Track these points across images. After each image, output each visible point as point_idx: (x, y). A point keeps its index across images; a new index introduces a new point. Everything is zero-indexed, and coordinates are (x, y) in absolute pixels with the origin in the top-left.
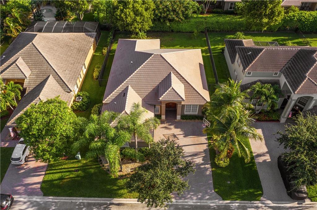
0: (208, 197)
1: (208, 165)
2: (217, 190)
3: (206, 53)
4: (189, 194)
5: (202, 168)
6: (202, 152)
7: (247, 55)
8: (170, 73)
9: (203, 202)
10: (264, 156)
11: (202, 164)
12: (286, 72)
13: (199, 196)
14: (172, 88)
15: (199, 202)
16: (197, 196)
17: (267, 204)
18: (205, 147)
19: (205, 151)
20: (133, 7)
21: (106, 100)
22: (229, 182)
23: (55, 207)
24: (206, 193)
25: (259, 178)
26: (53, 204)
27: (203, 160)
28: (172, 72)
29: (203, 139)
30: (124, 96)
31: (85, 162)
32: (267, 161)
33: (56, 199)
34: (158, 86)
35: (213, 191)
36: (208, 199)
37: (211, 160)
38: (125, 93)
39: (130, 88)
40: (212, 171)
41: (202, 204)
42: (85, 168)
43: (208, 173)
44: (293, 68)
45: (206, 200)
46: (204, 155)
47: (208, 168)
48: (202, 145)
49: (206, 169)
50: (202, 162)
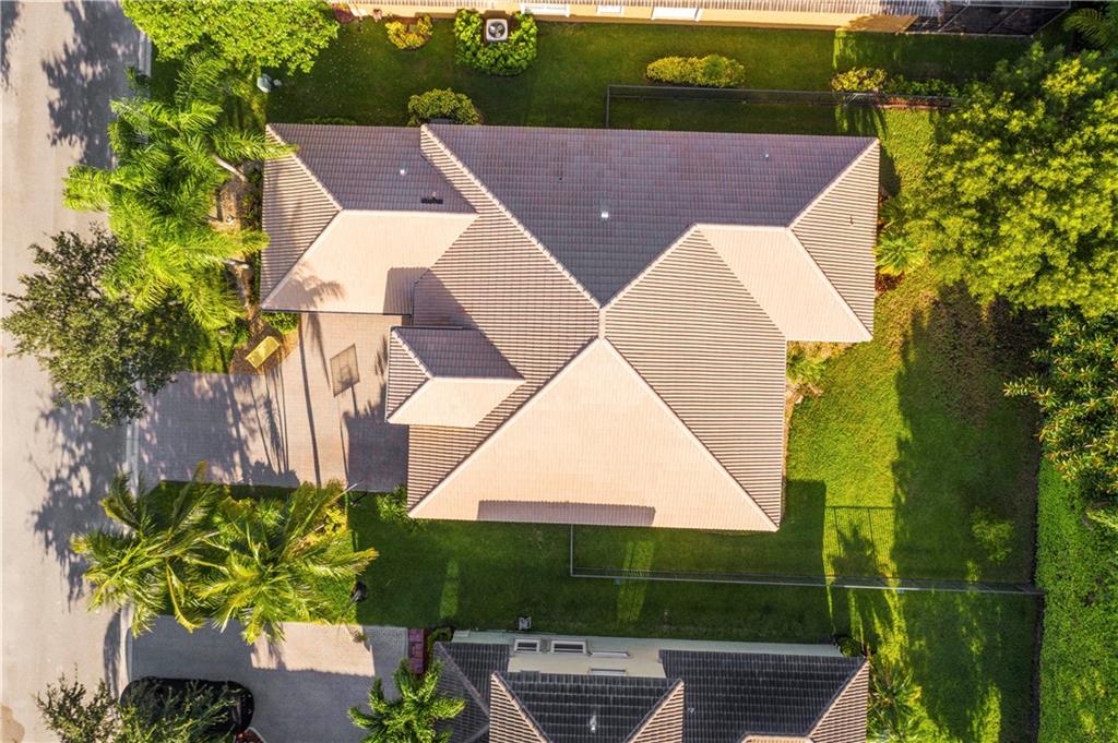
0: (146, 459)
1: (244, 475)
4: (155, 409)
5: (232, 457)
6: (286, 465)
7: (589, 711)
8: (521, 377)
9: (132, 447)
10: (270, 652)
11: (245, 459)
13: (148, 437)
14: (427, 379)
15: (133, 434)
16: (149, 431)
17: (127, 614)
18: (305, 475)
19: (291, 475)
21: (430, 135)
23: (124, 54)
24: (157, 458)
26: (132, 47)
27: (257, 463)
28: (522, 382)
29: (335, 472)
30: (425, 201)
31: (255, 106)
32: (253, 656)
35: (163, 477)
36: (141, 459)
37: (257, 487)
38: (440, 202)
39: (468, 219)
40: (222, 486)
41: (128, 443)
42: (236, 110)
43: (217, 471)
45: (140, 454)
46: (276, 469)
47: (231, 474)
48: (313, 468)
49: (229, 468)
50: (253, 460)
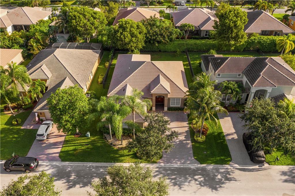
0: (189, 162)
1: (189, 141)
2: (196, 157)
3: (187, 67)
4: (174, 160)
5: (184, 143)
6: (184, 132)
7: (217, 63)
8: (159, 75)
9: (185, 166)
10: (232, 135)
11: (184, 140)
12: (247, 74)
13: (182, 162)
14: (161, 84)
15: (182, 166)
16: (181, 162)
17: (235, 167)
18: (187, 129)
19: (186, 132)
20: (130, 31)
21: (109, 94)
22: (205, 153)
23: (70, 168)
24: (188, 160)
25: (229, 149)
26: (69, 166)
27: (185, 138)
28: (160, 74)
29: (185, 124)
30: (124, 90)
31: (93, 139)
32: (235, 138)
33: (71, 164)
34: (150, 84)
35: (193, 158)
36: (189, 164)
37: (191, 138)
38: (124, 89)
39: (128, 85)
40: (192, 145)
41: (184, 167)
42: (93, 142)
43: (189, 146)
44: (251, 70)
45: (188, 164)
46: (186, 134)
47: (189, 143)
48: (184, 128)
49: (188, 144)
50: (185, 139)
